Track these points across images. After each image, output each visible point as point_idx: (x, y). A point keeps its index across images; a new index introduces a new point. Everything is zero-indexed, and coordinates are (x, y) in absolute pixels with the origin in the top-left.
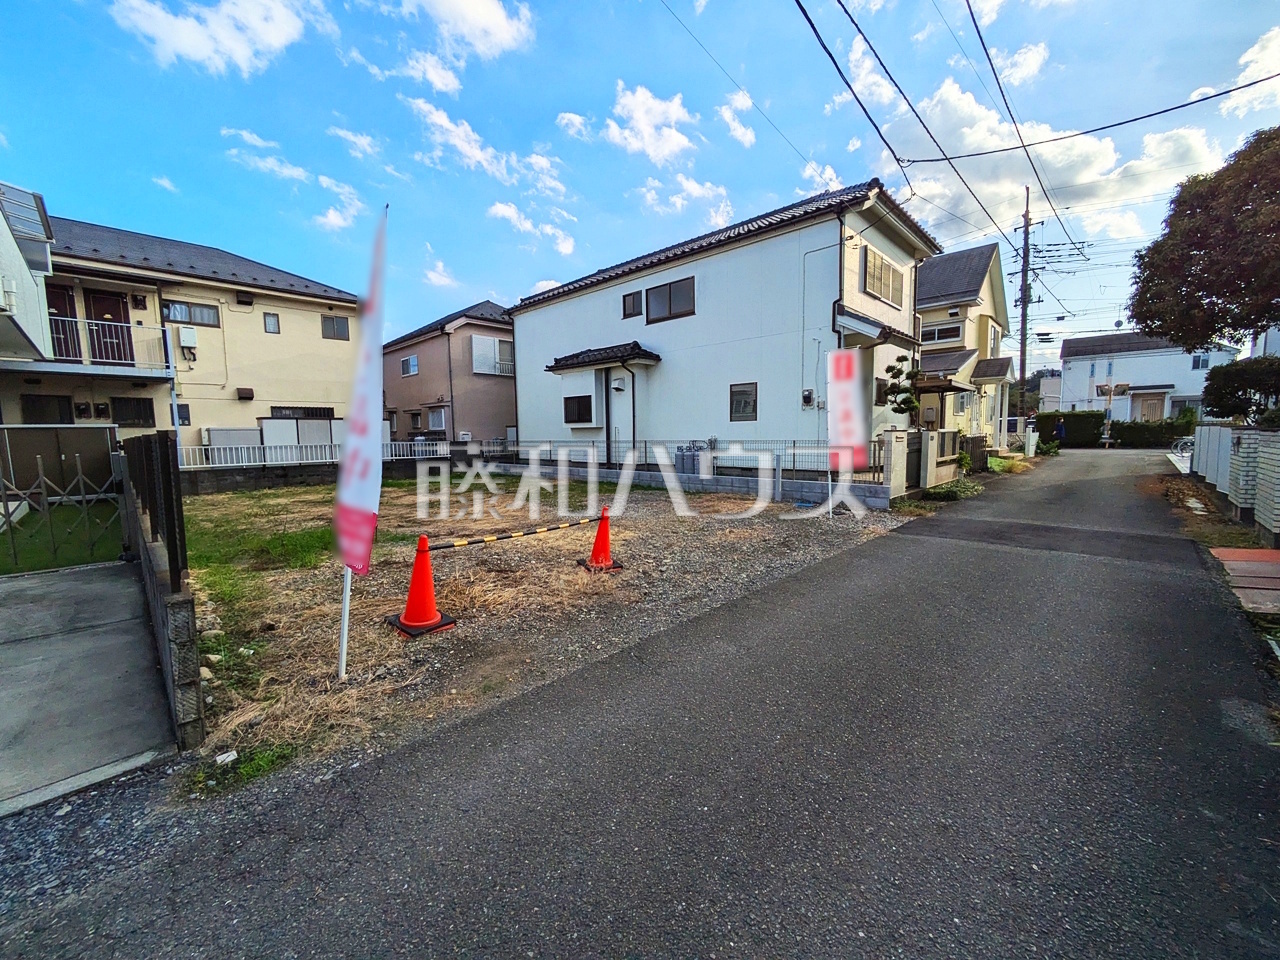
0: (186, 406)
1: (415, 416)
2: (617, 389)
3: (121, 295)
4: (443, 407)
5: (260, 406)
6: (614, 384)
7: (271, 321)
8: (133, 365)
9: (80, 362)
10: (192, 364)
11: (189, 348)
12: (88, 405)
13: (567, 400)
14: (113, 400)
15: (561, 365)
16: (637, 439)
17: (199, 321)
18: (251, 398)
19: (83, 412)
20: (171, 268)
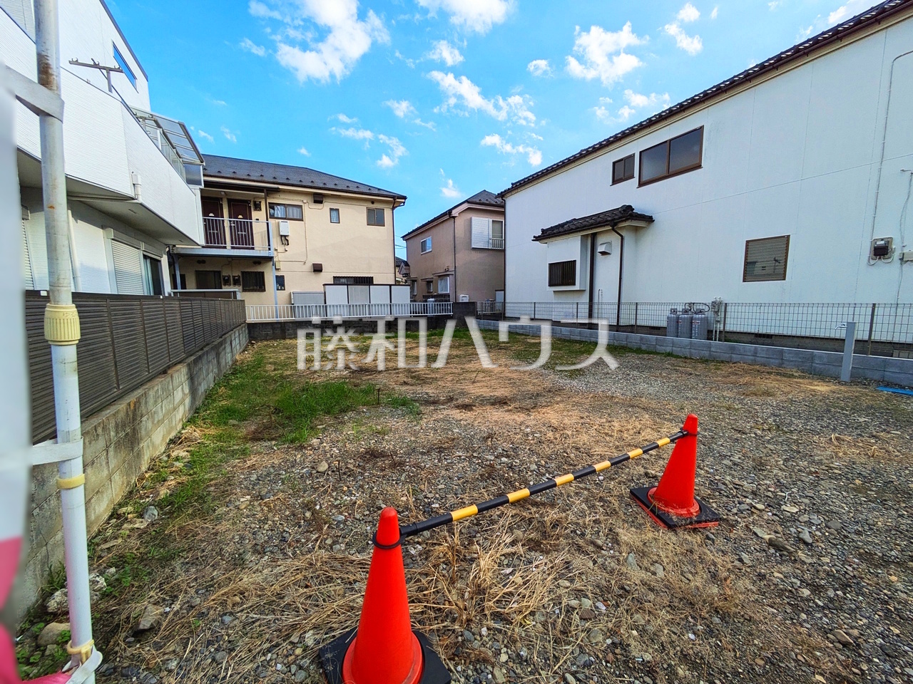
0: (283, 277)
1: (429, 283)
2: (603, 253)
3: (247, 202)
4: (448, 275)
5: (327, 276)
6: (600, 249)
7: (334, 214)
8: (253, 249)
9: (225, 248)
10: (287, 248)
11: (285, 236)
12: (229, 277)
13: (551, 265)
14: (243, 273)
15: (548, 235)
16: (623, 300)
17: (291, 217)
18: (320, 271)
19: (227, 282)
20: (275, 180)
